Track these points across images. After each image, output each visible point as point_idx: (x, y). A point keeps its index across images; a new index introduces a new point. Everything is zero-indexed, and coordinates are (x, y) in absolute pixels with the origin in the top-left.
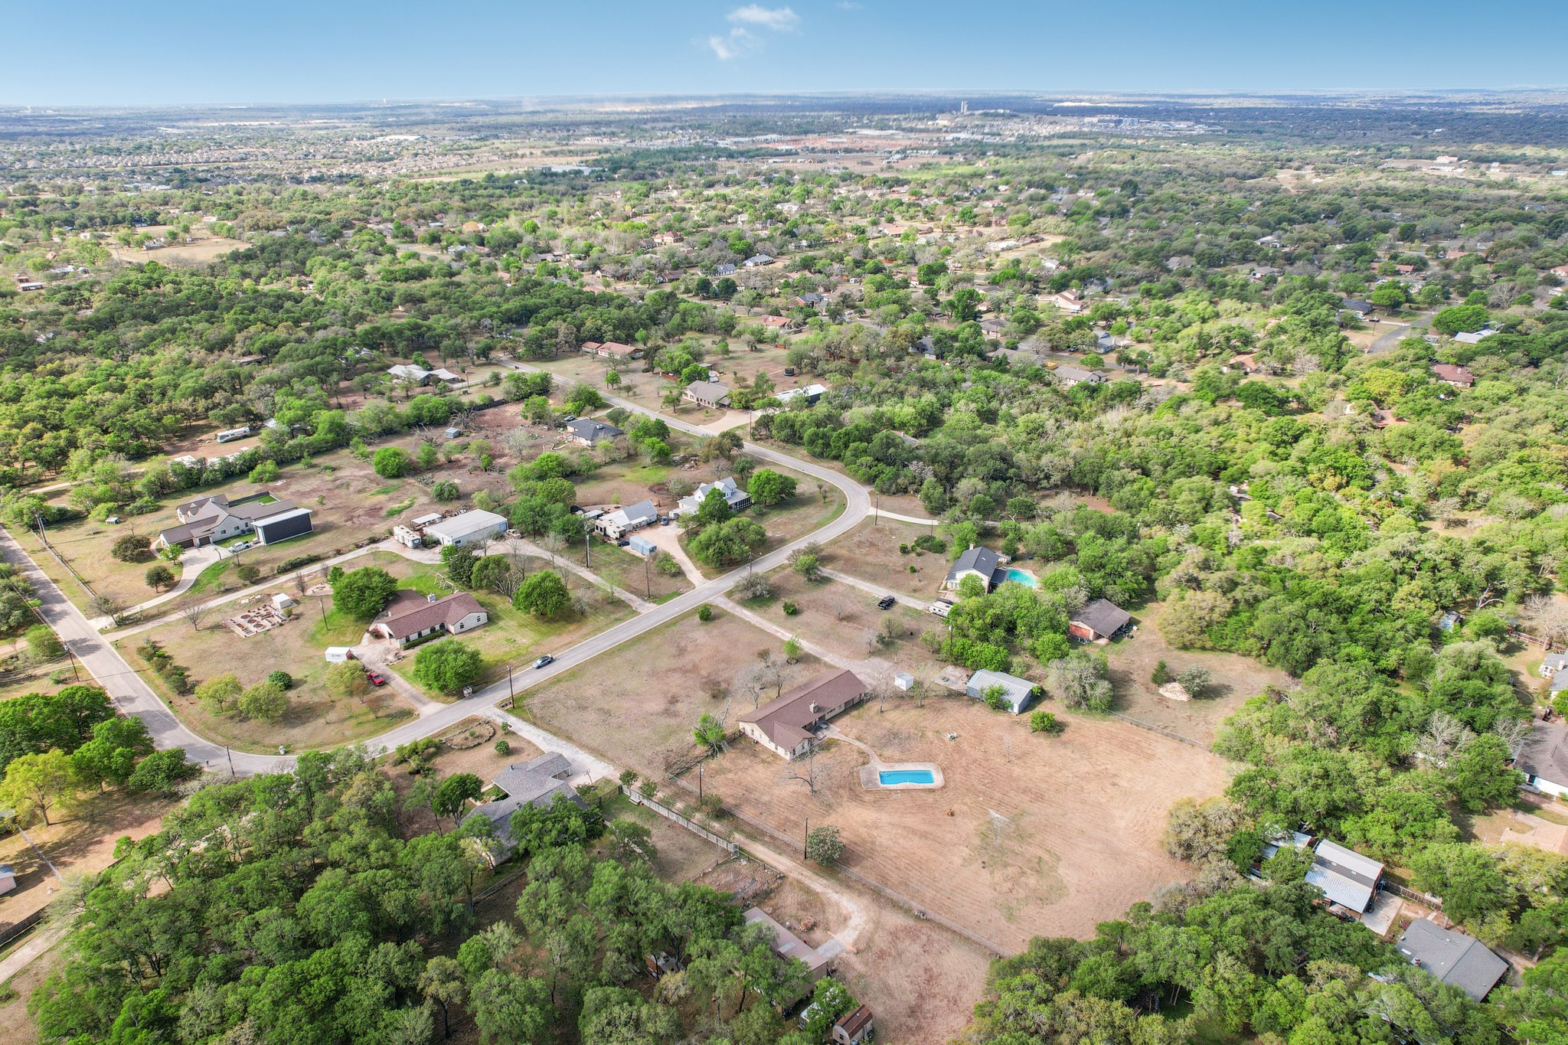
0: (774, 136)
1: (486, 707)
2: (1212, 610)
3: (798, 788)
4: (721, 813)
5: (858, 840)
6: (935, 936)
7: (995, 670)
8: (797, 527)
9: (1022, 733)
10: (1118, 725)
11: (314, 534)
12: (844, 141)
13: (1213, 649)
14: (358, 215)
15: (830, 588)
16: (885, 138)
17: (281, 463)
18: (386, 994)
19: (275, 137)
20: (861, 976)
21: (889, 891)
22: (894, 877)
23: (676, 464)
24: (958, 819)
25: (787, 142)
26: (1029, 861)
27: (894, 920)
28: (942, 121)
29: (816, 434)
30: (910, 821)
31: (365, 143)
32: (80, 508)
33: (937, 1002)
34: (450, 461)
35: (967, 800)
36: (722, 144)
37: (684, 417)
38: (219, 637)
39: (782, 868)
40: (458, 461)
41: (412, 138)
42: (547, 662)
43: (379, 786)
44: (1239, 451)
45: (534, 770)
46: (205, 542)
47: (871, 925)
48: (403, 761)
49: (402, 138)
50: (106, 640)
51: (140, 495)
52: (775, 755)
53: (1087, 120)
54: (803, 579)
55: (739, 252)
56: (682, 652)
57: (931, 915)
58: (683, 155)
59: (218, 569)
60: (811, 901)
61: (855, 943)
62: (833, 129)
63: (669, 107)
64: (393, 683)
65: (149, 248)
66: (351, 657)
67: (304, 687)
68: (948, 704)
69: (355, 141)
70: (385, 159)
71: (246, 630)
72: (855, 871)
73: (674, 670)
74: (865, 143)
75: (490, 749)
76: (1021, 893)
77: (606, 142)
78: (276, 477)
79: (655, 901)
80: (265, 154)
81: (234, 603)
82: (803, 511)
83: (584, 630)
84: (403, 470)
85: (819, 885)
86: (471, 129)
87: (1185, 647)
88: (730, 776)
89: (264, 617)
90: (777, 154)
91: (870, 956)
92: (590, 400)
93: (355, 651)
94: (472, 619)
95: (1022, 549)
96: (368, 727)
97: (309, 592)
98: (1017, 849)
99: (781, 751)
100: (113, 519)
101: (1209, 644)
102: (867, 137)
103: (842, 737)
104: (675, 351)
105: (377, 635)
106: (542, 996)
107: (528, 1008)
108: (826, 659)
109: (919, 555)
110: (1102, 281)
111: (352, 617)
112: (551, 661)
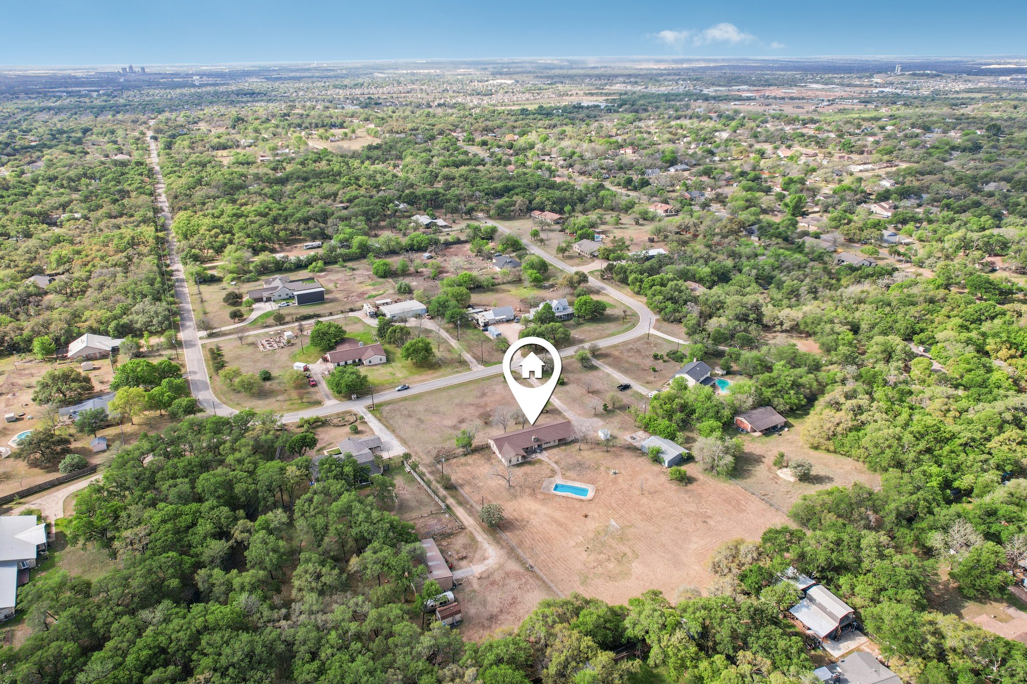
0: (745, 87)
1: (359, 407)
2: (838, 424)
3: (500, 482)
4: (450, 487)
5: (519, 518)
6: (531, 581)
7: (665, 438)
8: (596, 334)
9: (663, 479)
10: (732, 487)
11: (325, 303)
12: (794, 91)
13: (835, 452)
14: (451, 127)
15: (595, 373)
16: (826, 90)
17: (326, 263)
18: (213, 531)
19: (431, 79)
20: (474, 591)
21: (520, 550)
22: (528, 543)
23: (545, 288)
24: (588, 520)
25: (752, 91)
26: (618, 554)
27: (513, 566)
28: (877, 79)
29: (636, 279)
30: (558, 515)
31: (480, 84)
32: (221, 275)
33: (509, 617)
34: (417, 272)
35: (601, 511)
36: (705, 91)
37: (568, 261)
38: (251, 349)
39: (466, 523)
40: (422, 272)
41: (509, 82)
42: (406, 388)
43: (268, 432)
44: (936, 322)
45: (361, 443)
46: (269, 300)
47: (497, 566)
48: (302, 426)
49: (503, 81)
50: (200, 342)
51: (250, 272)
52: (500, 461)
53: (1002, 78)
54: (579, 365)
55: (666, 162)
56: (483, 395)
57: (536, 569)
58: (673, 97)
59: (267, 315)
60: (473, 544)
61: (482, 573)
62: (792, 83)
63: (685, 66)
64: (320, 386)
65: (332, 141)
66: (306, 369)
67: (276, 381)
68: (627, 453)
69: (476, 83)
70: (490, 94)
71: (264, 347)
72: (507, 535)
73: (472, 405)
74: (810, 93)
75: (347, 429)
76: (600, 570)
77: (629, 87)
78: (321, 270)
79: (361, 517)
80: (421, 89)
81: (267, 333)
82: (606, 325)
83: (436, 375)
84: (387, 274)
85: (482, 537)
86: (548, 77)
87: (816, 448)
88: (468, 468)
89: (276, 342)
90: (740, 99)
91: (485, 582)
92: (514, 245)
93: (310, 366)
94: (376, 359)
95: (735, 367)
96: (296, 406)
97: (305, 333)
98: (614, 545)
99: (503, 460)
100: (233, 283)
101: (832, 448)
102: (812, 89)
103: (546, 460)
104: (580, 219)
105: (325, 360)
106: (282, 550)
107: (271, 554)
108: (566, 414)
109: (665, 361)
110: (920, 197)
111: (318, 349)
112: (408, 388)
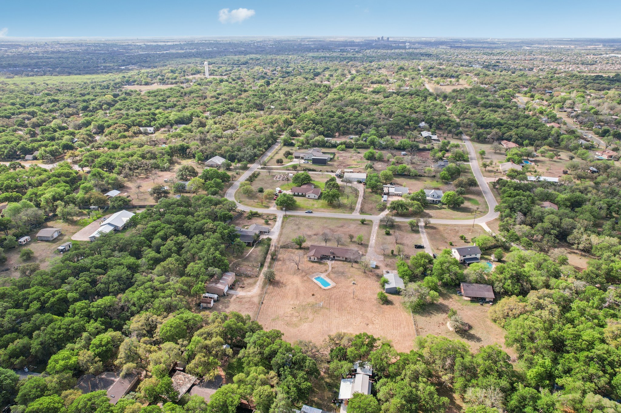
1: (281, 214)
4: (274, 259)
5: (284, 283)
6: (254, 308)
7: (401, 277)
9: (375, 296)
10: (408, 316)
15: (414, 235)
17: (347, 147)
20: (229, 301)
21: (267, 295)
22: (274, 294)
23: (449, 184)
24: (312, 297)
26: (305, 316)
27: (255, 299)
30: (302, 289)
35: (323, 296)
37: (487, 173)
39: (261, 275)
40: (391, 161)
42: (310, 212)
46: (302, 158)
47: (250, 296)
50: (254, 170)
51: (309, 144)
54: (409, 228)
56: (341, 227)
57: (263, 305)
59: (294, 165)
61: (241, 296)
66: (280, 192)
67: (262, 193)
68: (373, 277)
71: (276, 178)
72: (270, 287)
82: (458, 213)
85: (259, 283)
88: (292, 254)
89: (283, 177)
91: (238, 300)
94: (312, 196)
98: (308, 312)
101: (502, 324)
103: (330, 265)
108: (369, 249)
109: (466, 242)
